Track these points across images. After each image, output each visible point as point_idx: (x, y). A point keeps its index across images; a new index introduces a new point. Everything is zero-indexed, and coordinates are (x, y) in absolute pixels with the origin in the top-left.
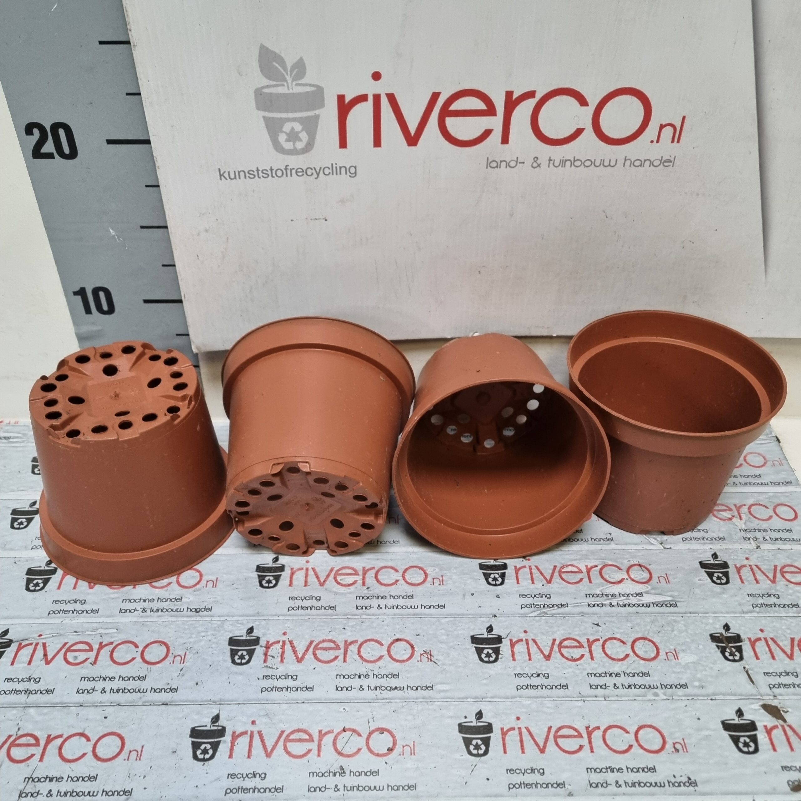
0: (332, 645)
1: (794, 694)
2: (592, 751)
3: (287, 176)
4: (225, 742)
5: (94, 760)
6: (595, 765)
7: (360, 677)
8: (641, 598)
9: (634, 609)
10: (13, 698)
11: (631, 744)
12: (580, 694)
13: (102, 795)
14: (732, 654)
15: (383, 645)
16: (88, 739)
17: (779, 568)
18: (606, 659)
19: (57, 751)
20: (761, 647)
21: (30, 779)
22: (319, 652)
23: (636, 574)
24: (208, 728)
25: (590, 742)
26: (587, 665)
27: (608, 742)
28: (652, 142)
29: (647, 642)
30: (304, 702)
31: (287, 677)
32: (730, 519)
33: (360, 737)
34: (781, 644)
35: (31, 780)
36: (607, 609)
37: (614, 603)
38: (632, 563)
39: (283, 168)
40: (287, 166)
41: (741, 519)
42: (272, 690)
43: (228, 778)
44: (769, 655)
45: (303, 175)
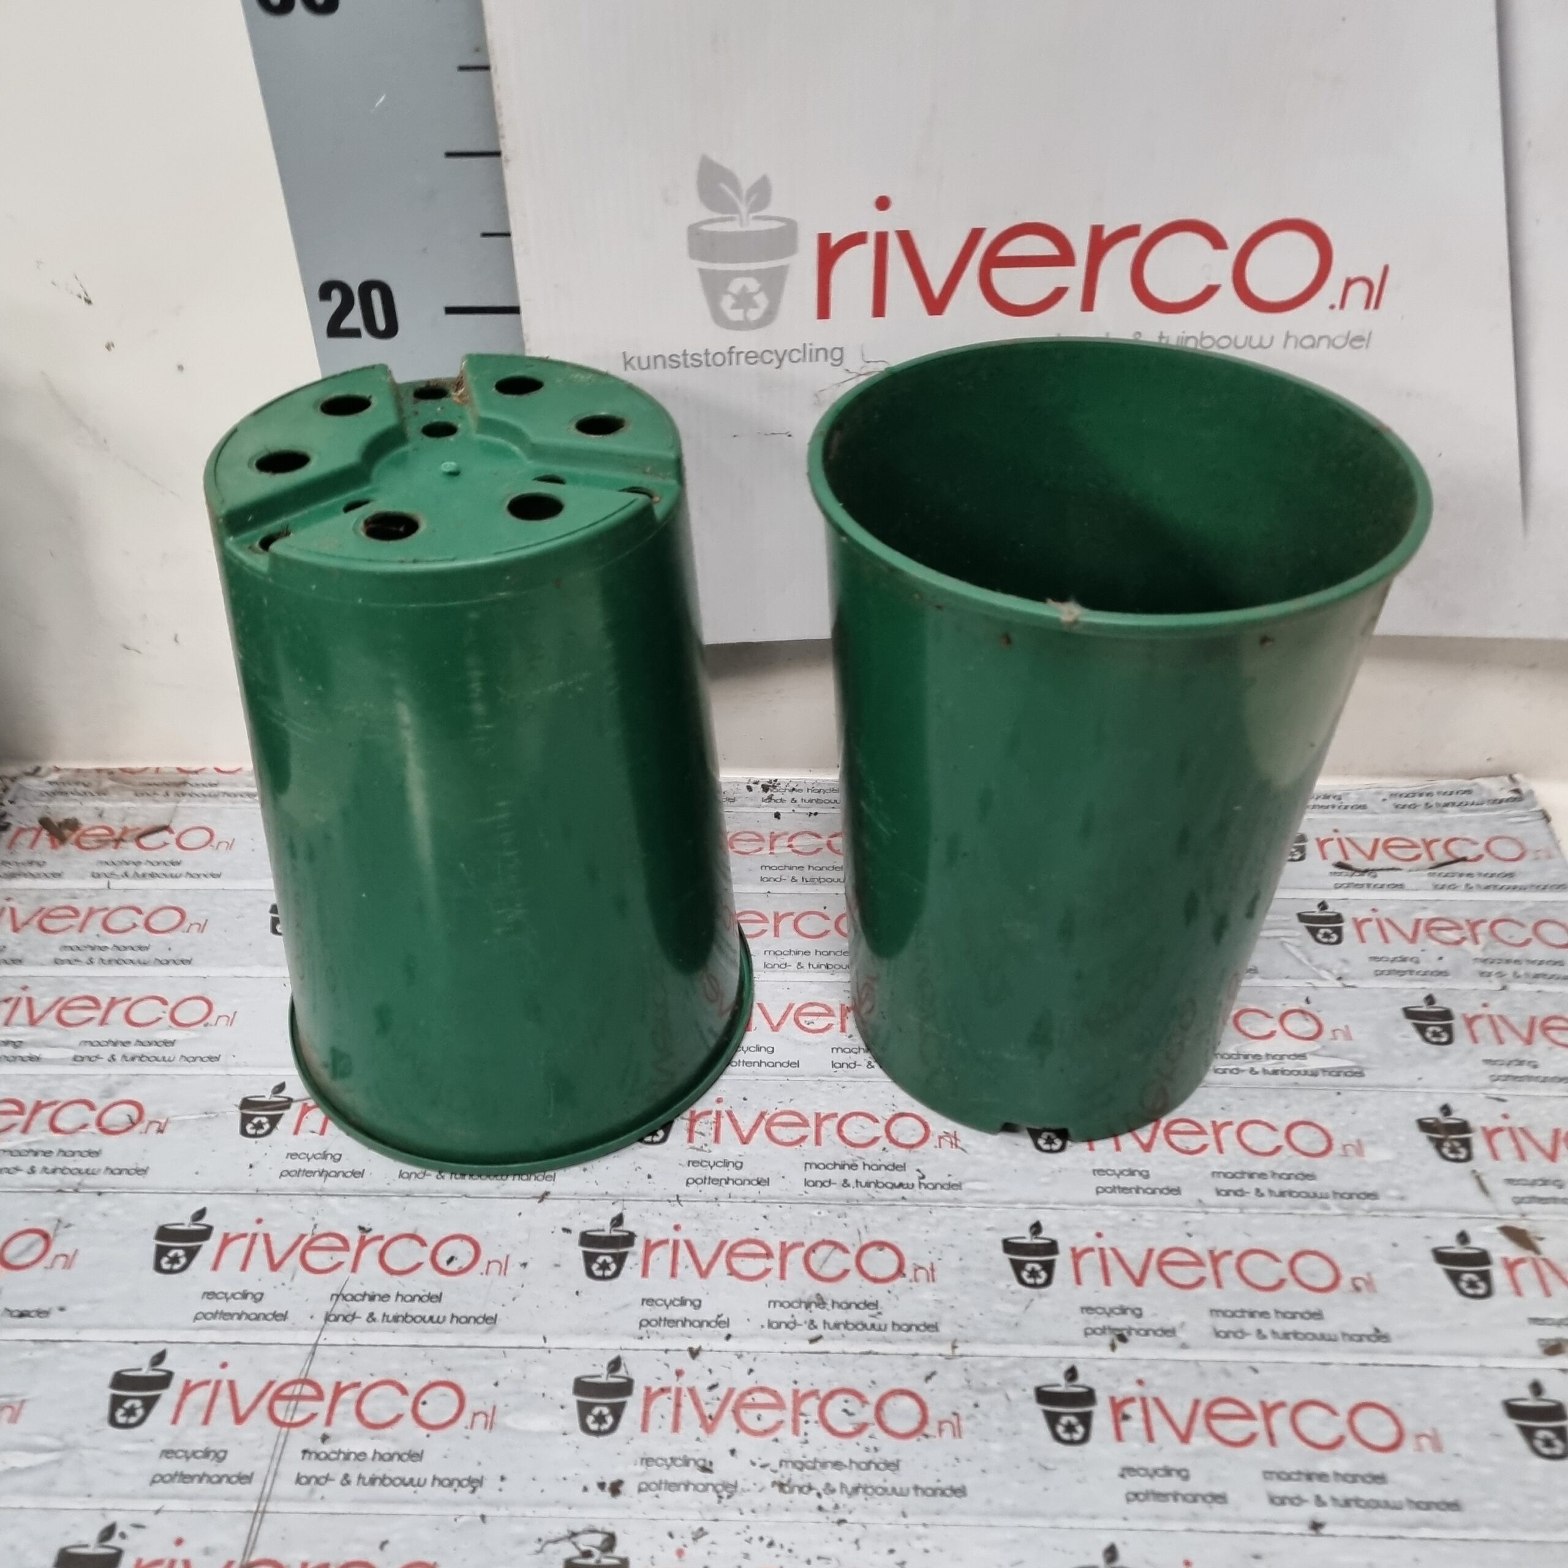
0: (796, 1120)
1: (1555, 1213)
2: (1219, 1285)
3: (731, 363)
4: (635, 1254)
5: (436, 1273)
6: (1222, 1305)
7: (842, 1167)
8: (1303, 1062)
9: (1292, 1079)
10: (303, 1181)
11: (1283, 1277)
12: (1200, 1201)
13: (451, 1322)
14: (1453, 1150)
15: (876, 1121)
16: (423, 1243)
17: (1538, 1022)
18: (1244, 1152)
19: (376, 1258)
20: (1503, 1141)
21: (339, 1296)
22: (775, 1130)
23: (1295, 1024)
24: (607, 1233)
25: (1216, 1273)
26: (1212, 1159)
27: (1246, 1273)
28: (1332, 307)
29: (1312, 1129)
30: (754, 1202)
31: (726, 1164)
32: (1458, 943)
33: (847, 1255)
34: (1536, 1136)
35: (341, 1297)
36: (1247, 1076)
37: (1258, 1068)
38: (1289, 1007)
39: (725, 351)
40: (733, 347)
41: (1476, 942)
42: (704, 1181)
43: (643, 1304)
44: (1516, 1154)
45: (756, 362)
